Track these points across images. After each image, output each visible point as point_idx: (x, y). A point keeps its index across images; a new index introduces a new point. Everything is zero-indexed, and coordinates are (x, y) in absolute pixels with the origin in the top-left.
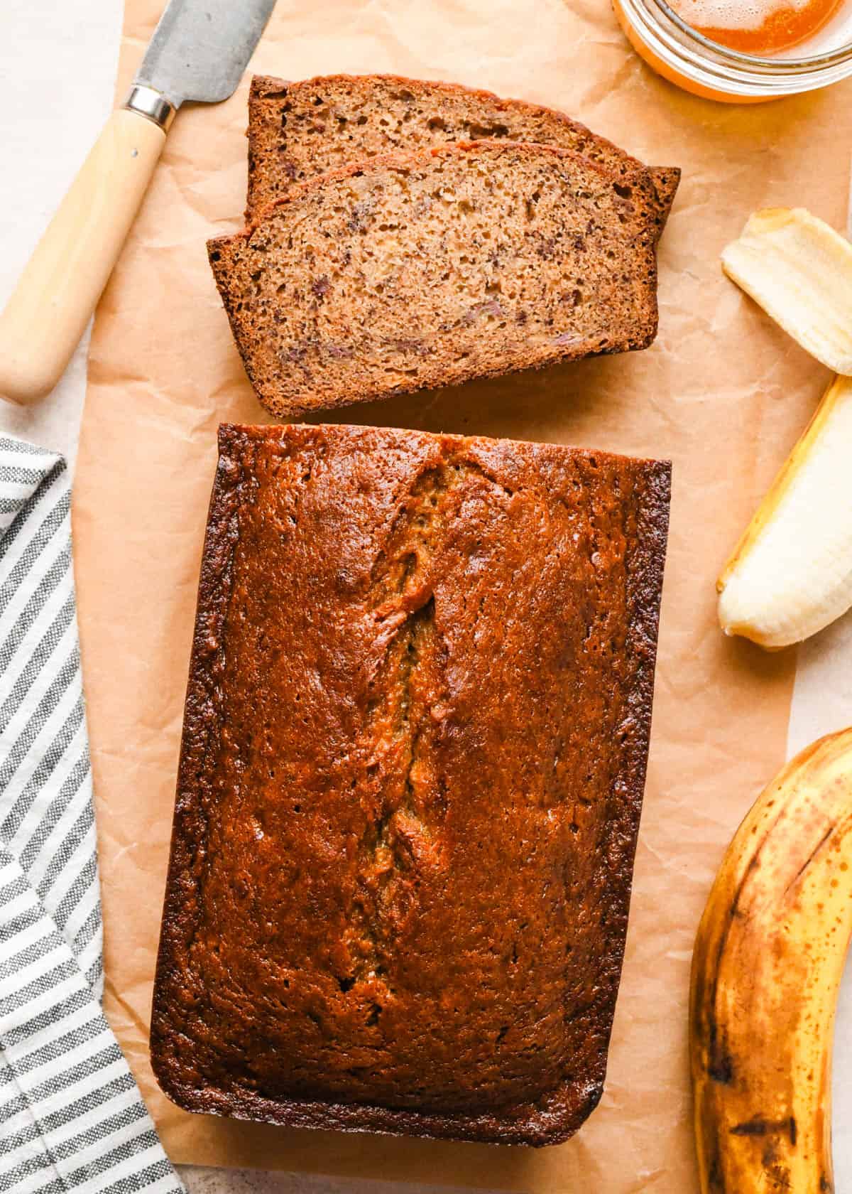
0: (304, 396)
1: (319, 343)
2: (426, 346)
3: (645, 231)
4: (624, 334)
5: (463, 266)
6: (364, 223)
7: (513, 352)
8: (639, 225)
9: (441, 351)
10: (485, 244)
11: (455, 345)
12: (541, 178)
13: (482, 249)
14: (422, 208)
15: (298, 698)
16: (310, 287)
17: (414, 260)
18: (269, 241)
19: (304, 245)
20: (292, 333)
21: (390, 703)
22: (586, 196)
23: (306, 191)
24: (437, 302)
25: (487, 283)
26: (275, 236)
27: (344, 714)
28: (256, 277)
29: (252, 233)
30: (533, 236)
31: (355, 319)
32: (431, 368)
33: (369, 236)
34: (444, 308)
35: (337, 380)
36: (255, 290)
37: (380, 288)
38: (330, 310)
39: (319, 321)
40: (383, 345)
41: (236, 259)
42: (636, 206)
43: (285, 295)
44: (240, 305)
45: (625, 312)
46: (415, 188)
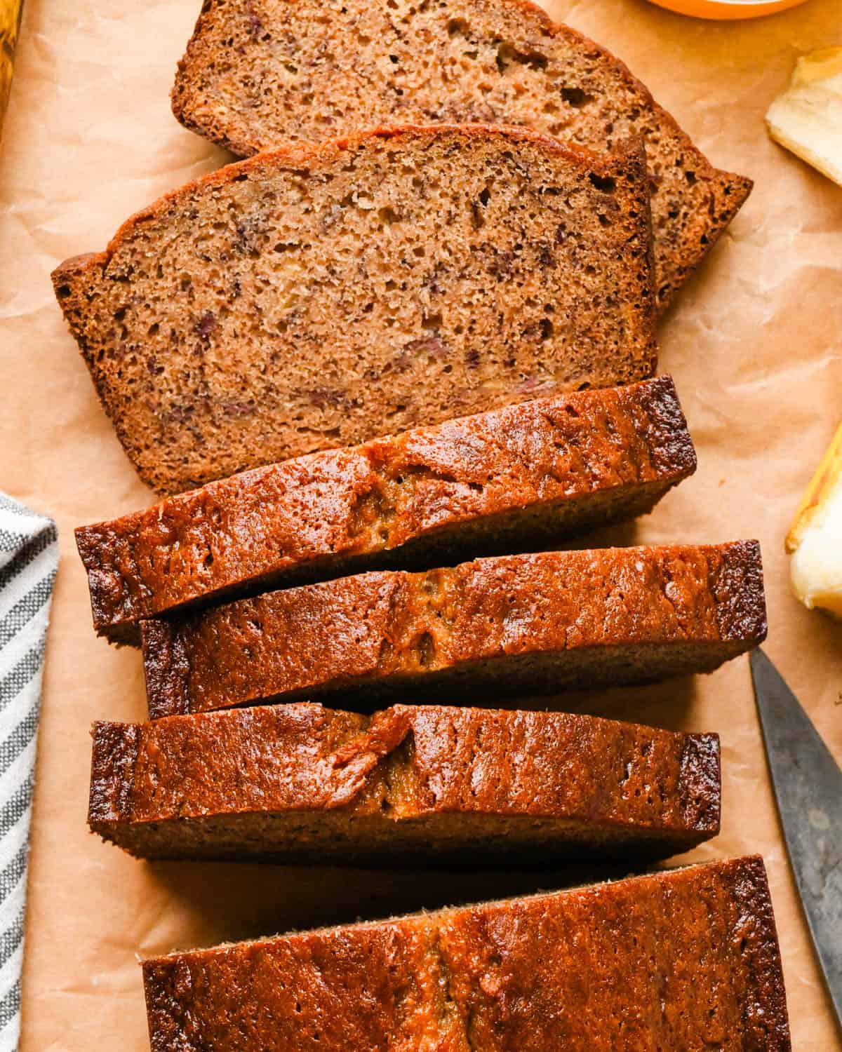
0: (194, 465)
1: (208, 397)
2: (348, 397)
3: (635, 236)
4: (612, 375)
5: (390, 294)
6: (254, 243)
7: (463, 404)
8: (627, 229)
9: (370, 404)
10: (419, 263)
11: (387, 396)
12: (489, 172)
13: (414, 271)
14: (329, 220)
15: (299, 1009)
16: (191, 326)
17: (324, 288)
18: (131, 270)
19: (179, 274)
20: (173, 386)
21: (423, 986)
22: (553, 192)
23: (174, 203)
24: (359, 341)
25: (424, 315)
26: (138, 263)
27: (366, 1018)
28: (120, 315)
29: (109, 260)
30: (483, 250)
31: (253, 365)
32: (357, 426)
33: (261, 260)
34: (369, 349)
35: (237, 445)
36: (119, 331)
37: (282, 326)
38: (220, 355)
39: (207, 370)
40: (292, 398)
41: (91, 293)
42: (622, 202)
43: (159, 338)
44: (102, 352)
45: (612, 346)
46: (319, 195)
